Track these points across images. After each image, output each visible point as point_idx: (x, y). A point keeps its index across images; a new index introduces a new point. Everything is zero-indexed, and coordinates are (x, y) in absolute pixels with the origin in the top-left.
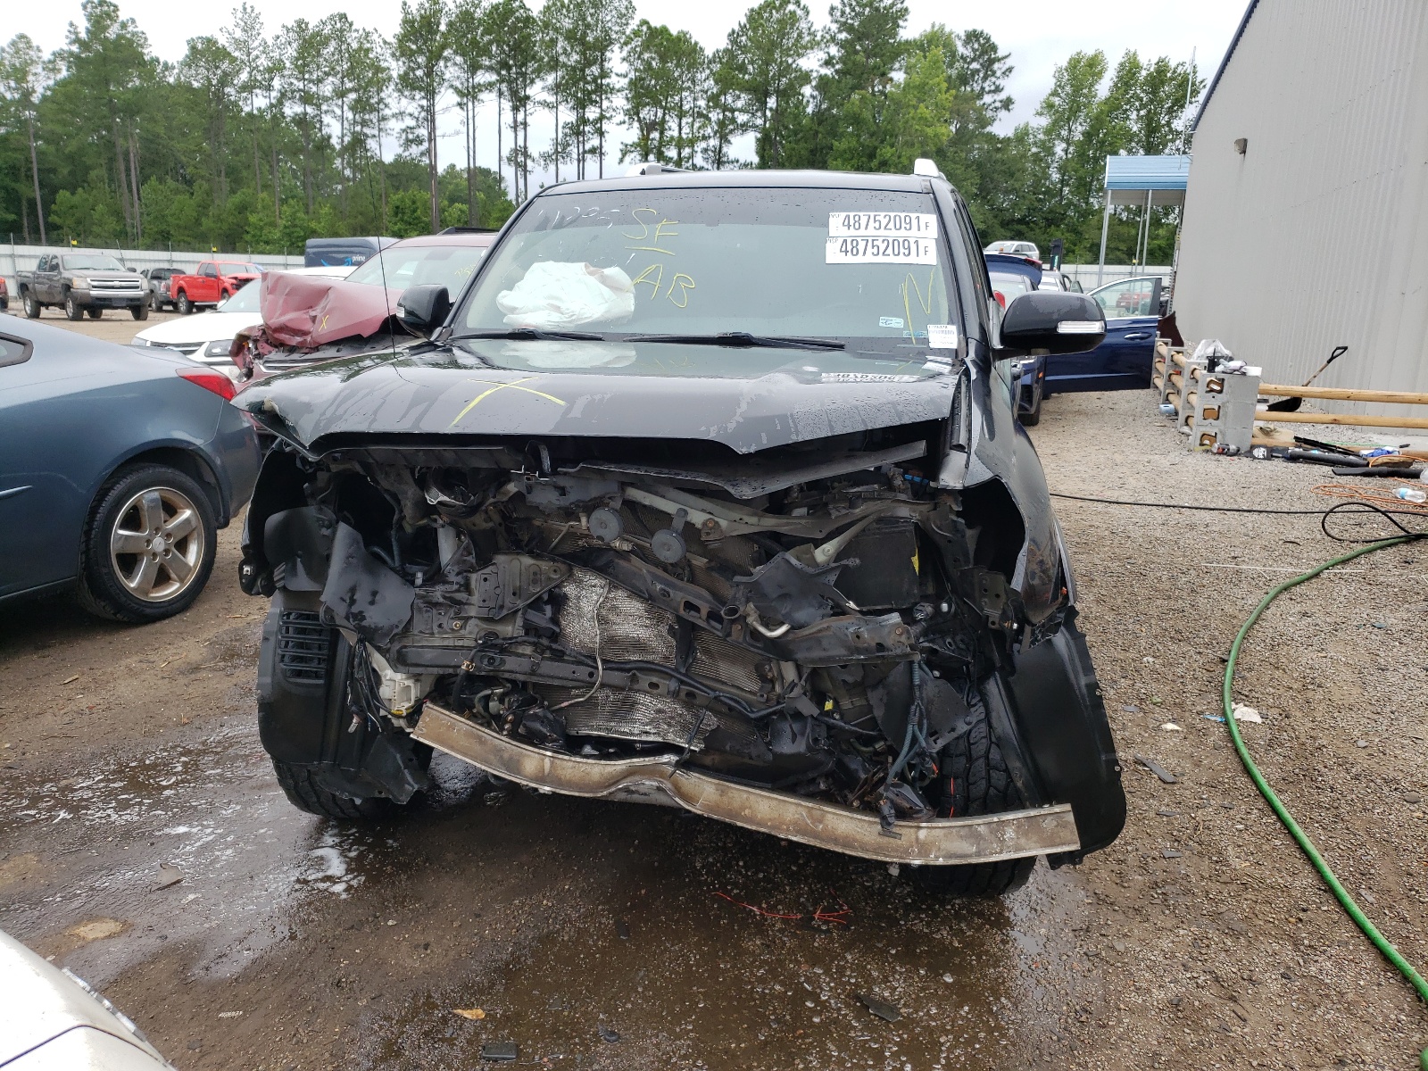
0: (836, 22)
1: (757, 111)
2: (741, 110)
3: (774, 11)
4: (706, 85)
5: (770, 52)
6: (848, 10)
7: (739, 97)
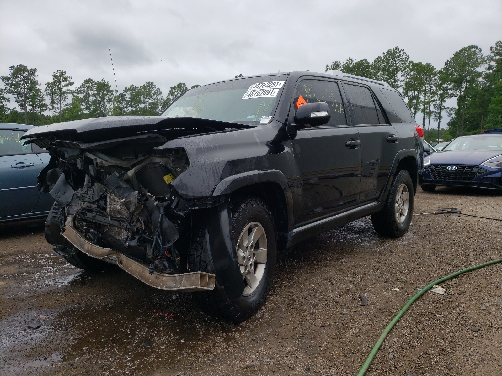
0: (493, 53)
1: (457, 89)
2: (450, 89)
3: (466, 52)
4: (436, 82)
5: (464, 66)
6: (499, 47)
7: (450, 85)
